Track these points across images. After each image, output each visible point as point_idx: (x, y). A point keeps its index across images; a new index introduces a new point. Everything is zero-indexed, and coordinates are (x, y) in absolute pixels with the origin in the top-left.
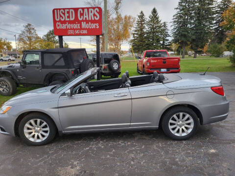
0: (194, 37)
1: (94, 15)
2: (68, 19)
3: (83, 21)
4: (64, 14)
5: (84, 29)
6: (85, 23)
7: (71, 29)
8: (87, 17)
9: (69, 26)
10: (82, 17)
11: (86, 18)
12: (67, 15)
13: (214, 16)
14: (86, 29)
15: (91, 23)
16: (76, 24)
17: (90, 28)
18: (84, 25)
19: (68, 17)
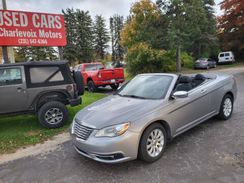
0: (81, 53)
1: (55, 23)
2: (18, 25)
3: (40, 28)
4: (11, 18)
5: (43, 38)
6: (43, 31)
7: (23, 37)
8: (46, 24)
9: (20, 34)
10: (39, 23)
11: (44, 26)
12: (15, 19)
13: (93, 35)
14: (46, 38)
15: (52, 32)
16: (30, 31)
17: (51, 37)
18: (42, 33)
19: (18, 22)
